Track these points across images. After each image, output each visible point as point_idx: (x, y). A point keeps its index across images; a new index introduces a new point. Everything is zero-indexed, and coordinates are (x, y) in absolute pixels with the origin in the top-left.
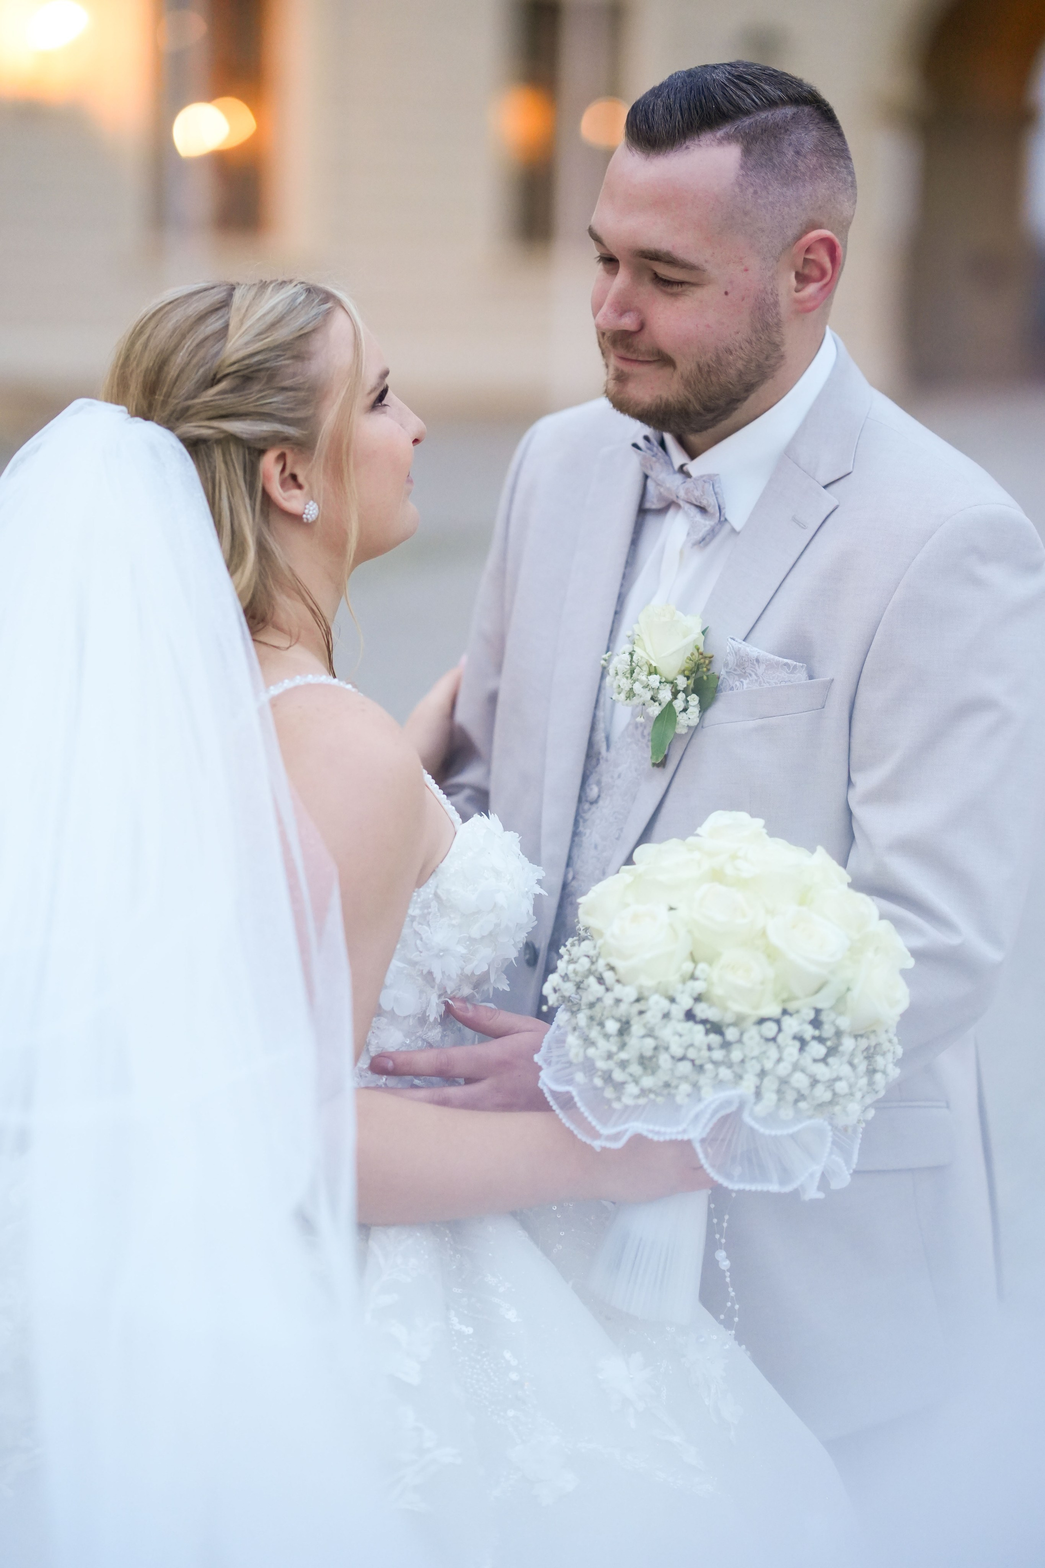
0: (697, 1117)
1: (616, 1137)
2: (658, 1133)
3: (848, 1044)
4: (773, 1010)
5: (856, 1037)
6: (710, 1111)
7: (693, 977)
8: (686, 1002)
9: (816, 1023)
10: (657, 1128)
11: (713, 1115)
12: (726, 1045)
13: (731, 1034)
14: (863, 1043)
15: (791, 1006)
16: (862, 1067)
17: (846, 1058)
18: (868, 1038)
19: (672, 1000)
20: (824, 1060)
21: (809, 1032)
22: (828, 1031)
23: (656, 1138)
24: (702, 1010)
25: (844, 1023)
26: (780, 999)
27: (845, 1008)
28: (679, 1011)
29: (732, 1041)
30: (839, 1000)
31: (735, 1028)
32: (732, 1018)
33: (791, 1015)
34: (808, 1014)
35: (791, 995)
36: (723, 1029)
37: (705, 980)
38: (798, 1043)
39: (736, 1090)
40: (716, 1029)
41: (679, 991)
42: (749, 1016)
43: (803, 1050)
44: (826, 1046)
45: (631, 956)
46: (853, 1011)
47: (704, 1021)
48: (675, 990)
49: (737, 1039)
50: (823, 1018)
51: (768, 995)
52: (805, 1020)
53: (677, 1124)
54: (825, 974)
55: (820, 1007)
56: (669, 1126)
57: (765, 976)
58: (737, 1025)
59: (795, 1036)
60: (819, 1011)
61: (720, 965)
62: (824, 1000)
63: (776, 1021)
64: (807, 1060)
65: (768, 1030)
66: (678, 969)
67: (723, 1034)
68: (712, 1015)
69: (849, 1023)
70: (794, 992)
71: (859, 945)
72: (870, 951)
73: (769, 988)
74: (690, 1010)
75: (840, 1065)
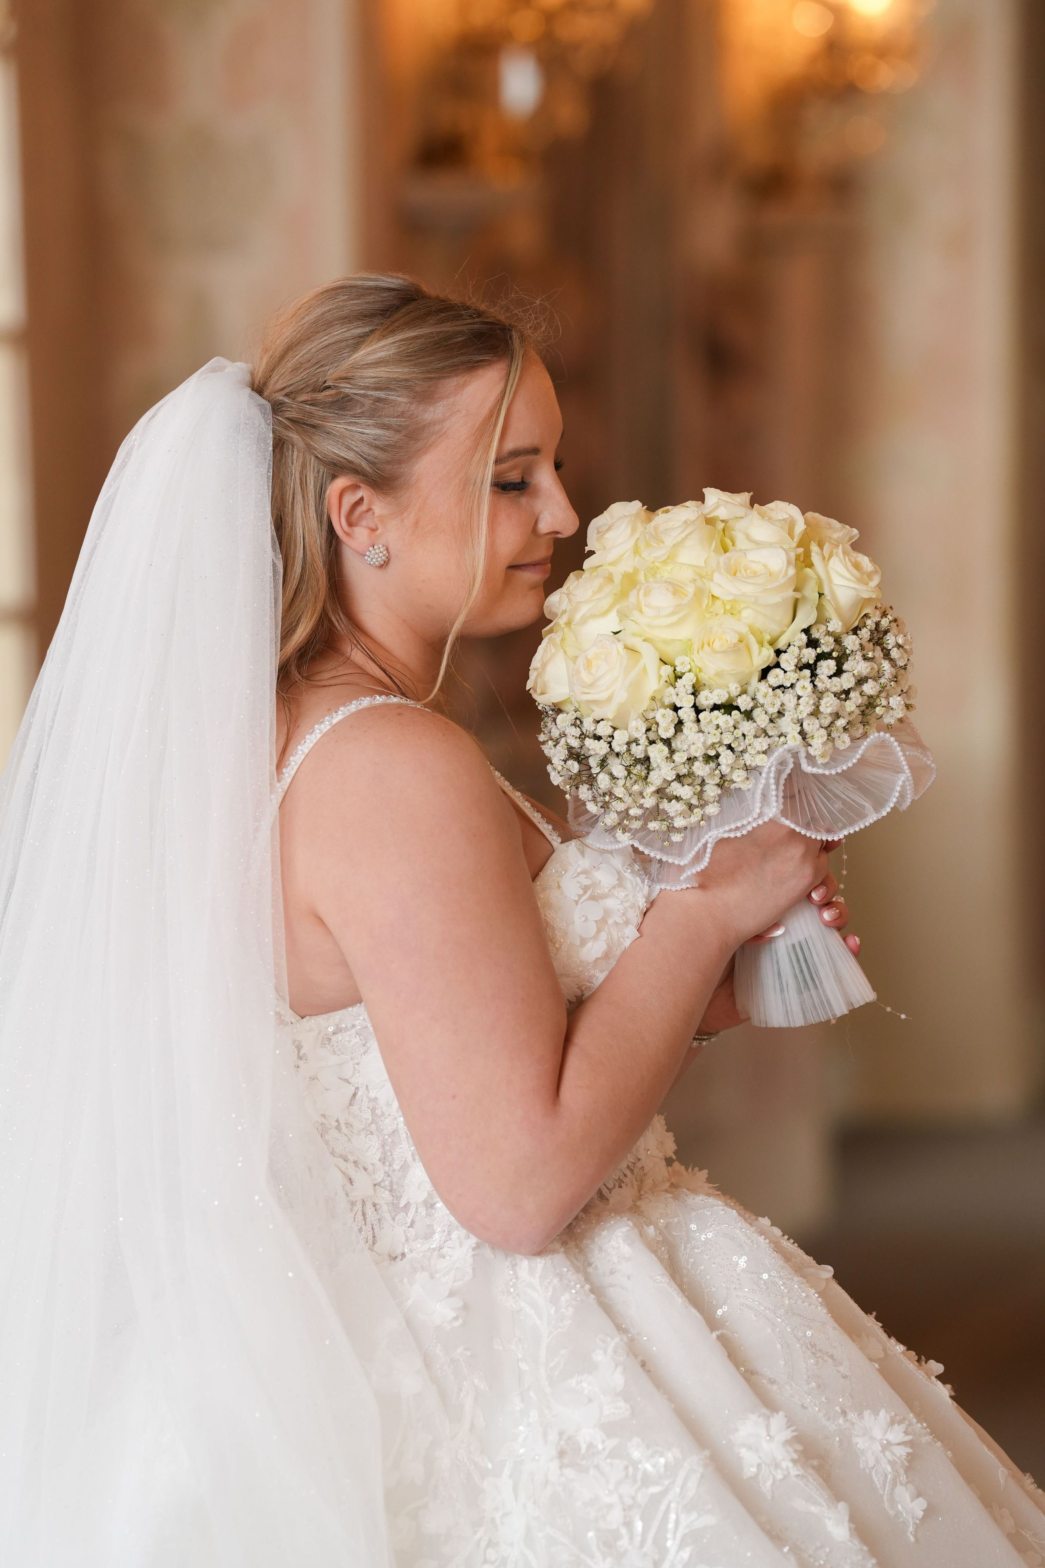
0: (764, 796)
1: (698, 858)
2: (737, 829)
3: (851, 642)
4: (766, 656)
5: (855, 631)
6: (772, 781)
7: (678, 677)
8: (686, 702)
9: (813, 643)
10: (733, 826)
11: (777, 784)
12: (748, 715)
13: (744, 703)
14: (865, 633)
15: (781, 645)
16: (879, 653)
17: (859, 656)
18: (865, 626)
19: (676, 709)
20: (839, 672)
21: (809, 655)
22: (827, 644)
23: (739, 835)
24: (706, 699)
25: (835, 625)
26: (766, 644)
27: (830, 612)
28: (687, 714)
29: (749, 709)
30: (820, 608)
31: (744, 696)
32: (734, 689)
33: (785, 652)
34: (801, 640)
35: (775, 634)
36: (735, 704)
37: (690, 671)
38: (807, 672)
39: (786, 746)
40: (728, 707)
41: (674, 697)
42: (751, 675)
43: (814, 675)
44: (832, 658)
45: (609, 699)
46: (838, 610)
47: (716, 707)
48: (670, 696)
49: (751, 704)
50: (815, 634)
51: (755, 647)
52: (800, 648)
53: (749, 812)
54: (790, 594)
55: (805, 626)
56: (743, 818)
57: (745, 630)
58: (744, 692)
59: (801, 669)
60: (807, 631)
61: (696, 647)
62: (805, 618)
63: (778, 665)
64: (823, 681)
65: (775, 677)
66: (660, 677)
67: (737, 708)
68: (719, 697)
69: (840, 624)
70: (775, 629)
71: (801, 550)
72: (814, 548)
73: (753, 640)
74: (695, 706)
75: (856, 666)
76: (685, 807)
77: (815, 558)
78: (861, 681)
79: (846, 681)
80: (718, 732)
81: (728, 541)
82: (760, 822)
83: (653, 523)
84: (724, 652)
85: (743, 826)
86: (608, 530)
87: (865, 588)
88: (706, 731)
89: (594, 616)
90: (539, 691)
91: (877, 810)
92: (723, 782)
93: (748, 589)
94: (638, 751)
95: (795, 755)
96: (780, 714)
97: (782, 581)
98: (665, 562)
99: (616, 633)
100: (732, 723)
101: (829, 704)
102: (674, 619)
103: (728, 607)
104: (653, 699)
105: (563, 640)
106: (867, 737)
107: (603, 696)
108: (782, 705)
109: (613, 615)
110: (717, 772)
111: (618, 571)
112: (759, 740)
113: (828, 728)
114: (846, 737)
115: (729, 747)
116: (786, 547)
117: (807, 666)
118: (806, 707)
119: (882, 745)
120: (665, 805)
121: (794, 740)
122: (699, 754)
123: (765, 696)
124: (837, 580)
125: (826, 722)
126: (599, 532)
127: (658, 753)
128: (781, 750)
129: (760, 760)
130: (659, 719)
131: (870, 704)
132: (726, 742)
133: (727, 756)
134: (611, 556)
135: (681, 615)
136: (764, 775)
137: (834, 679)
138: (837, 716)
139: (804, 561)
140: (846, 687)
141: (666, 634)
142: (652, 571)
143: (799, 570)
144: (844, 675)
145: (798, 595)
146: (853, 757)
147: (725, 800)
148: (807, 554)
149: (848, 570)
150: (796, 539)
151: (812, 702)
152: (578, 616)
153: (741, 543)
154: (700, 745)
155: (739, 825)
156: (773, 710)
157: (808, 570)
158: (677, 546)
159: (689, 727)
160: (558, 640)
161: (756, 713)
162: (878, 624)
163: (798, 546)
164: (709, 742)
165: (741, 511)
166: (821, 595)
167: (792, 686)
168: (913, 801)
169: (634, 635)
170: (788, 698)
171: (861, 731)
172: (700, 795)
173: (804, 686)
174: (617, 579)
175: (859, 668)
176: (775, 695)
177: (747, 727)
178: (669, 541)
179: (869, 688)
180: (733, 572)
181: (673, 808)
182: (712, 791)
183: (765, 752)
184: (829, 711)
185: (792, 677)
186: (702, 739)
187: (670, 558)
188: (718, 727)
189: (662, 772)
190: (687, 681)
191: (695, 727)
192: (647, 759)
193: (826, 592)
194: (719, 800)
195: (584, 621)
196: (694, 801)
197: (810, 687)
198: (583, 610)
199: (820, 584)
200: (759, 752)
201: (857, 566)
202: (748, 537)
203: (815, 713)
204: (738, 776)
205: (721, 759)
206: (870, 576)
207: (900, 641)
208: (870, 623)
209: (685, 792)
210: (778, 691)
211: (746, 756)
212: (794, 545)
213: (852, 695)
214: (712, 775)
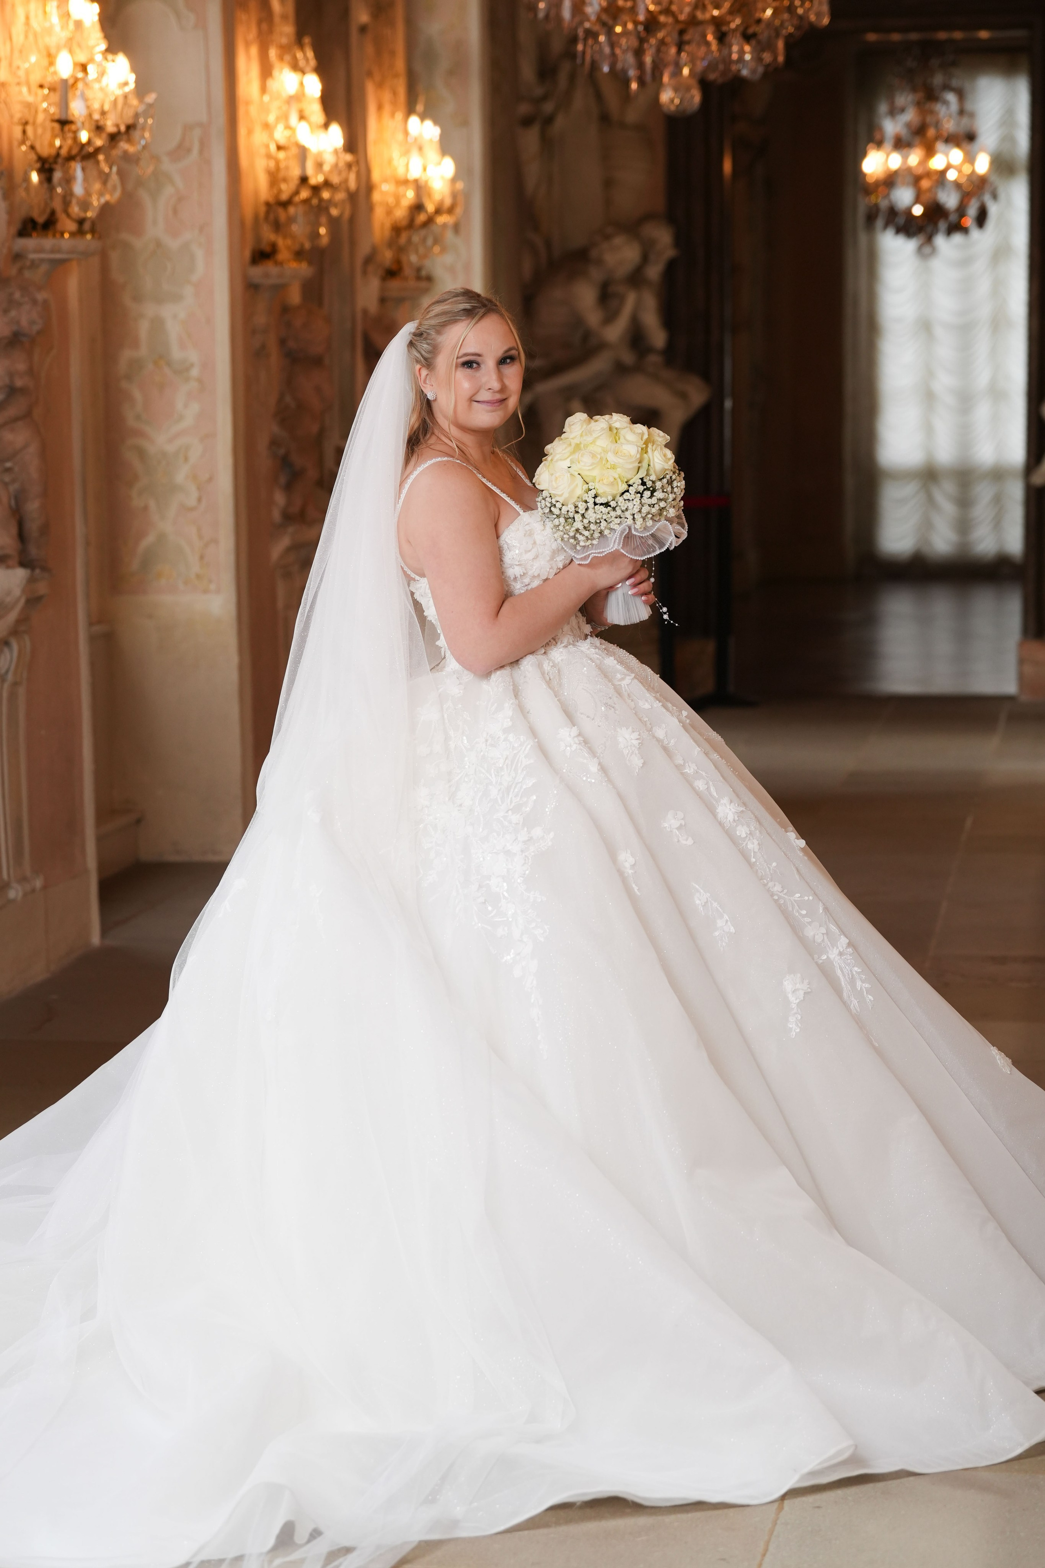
0: (616, 540)
3: (658, 485)
4: (625, 487)
5: (661, 480)
6: (620, 535)
7: (590, 490)
8: (591, 501)
9: (643, 484)
11: (622, 536)
12: (614, 509)
13: (613, 504)
14: (665, 481)
15: (631, 483)
16: (669, 489)
17: (661, 490)
18: (666, 478)
19: (586, 502)
21: (641, 488)
22: (649, 484)
24: (599, 500)
25: (653, 478)
26: (624, 482)
27: (652, 472)
28: (591, 505)
29: (615, 506)
30: (648, 470)
31: (613, 501)
32: (610, 498)
33: (632, 486)
34: (639, 482)
35: (629, 479)
36: (609, 504)
37: (594, 489)
38: (639, 495)
39: (626, 524)
40: (607, 505)
41: (587, 498)
42: (617, 494)
43: (642, 497)
44: (650, 490)
45: (561, 495)
46: (655, 471)
47: (602, 504)
48: (585, 497)
49: (616, 505)
50: (645, 480)
51: (620, 483)
52: (638, 485)
53: (609, 546)
54: (637, 465)
55: (641, 477)
56: (606, 548)
57: (617, 476)
58: (614, 500)
59: (637, 493)
60: (642, 479)
61: (597, 481)
62: (642, 474)
63: (628, 491)
64: (645, 500)
65: (626, 496)
66: (582, 489)
67: (610, 506)
68: (604, 500)
69: (655, 477)
70: (629, 477)
71: (645, 446)
72: (650, 446)
73: (619, 480)
74: (595, 502)
75: (659, 494)
76: (585, 538)
77: (649, 450)
78: (660, 500)
79: (654, 500)
80: (601, 514)
81: (617, 438)
82: (612, 550)
83: (590, 426)
84: (607, 485)
85: (605, 551)
86: (573, 425)
87: (666, 465)
88: (597, 512)
89: (561, 460)
90: (537, 483)
91: (660, 549)
92: (601, 533)
93: (621, 461)
94: (571, 515)
95: (630, 528)
96: (627, 510)
97: (634, 459)
98: (591, 443)
99: (569, 467)
100: (607, 511)
101: (645, 509)
102: (591, 468)
103: (612, 466)
104: (579, 498)
105: (549, 465)
106: (660, 522)
107: (560, 493)
108: (628, 507)
109: (568, 460)
110: (599, 528)
111: (574, 442)
112: (617, 519)
113: (644, 519)
114: (651, 522)
115: (605, 520)
116: (638, 444)
117: (639, 493)
118: (636, 510)
119: (665, 526)
120: (578, 535)
121: (630, 521)
122: (593, 521)
123: (621, 502)
124: (656, 460)
125: (643, 515)
126: (569, 425)
127: (578, 517)
128: (624, 525)
129: (616, 527)
130: (579, 506)
131: (662, 510)
132: (604, 518)
133: (604, 524)
134: (572, 436)
135: (594, 466)
136: (616, 533)
137: (649, 499)
138: (648, 513)
139: (644, 450)
140: (653, 503)
141: (588, 473)
142: (586, 446)
143: (641, 455)
144: (654, 498)
145: (640, 465)
146: (652, 530)
147: (601, 538)
148: (647, 447)
149: (661, 456)
150: (643, 441)
151: (639, 508)
152: (555, 459)
153: (622, 440)
154: (594, 518)
155: (604, 550)
156: (624, 508)
157: (645, 455)
158: (598, 437)
159: (591, 511)
160: (548, 465)
161: (617, 508)
162: (671, 477)
163: (644, 444)
164: (598, 517)
165: (625, 425)
166: (649, 465)
167: (633, 500)
168: (675, 547)
169: (575, 471)
170: (630, 505)
171: (658, 518)
172: (592, 535)
173: (637, 501)
174: (573, 445)
175: (660, 496)
176: (625, 503)
177: (613, 514)
178: (595, 435)
179: (662, 504)
180: (616, 453)
181: (580, 538)
182: (597, 535)
183: (618, 524)
184: (645, 512)
185: (633, 496)
186: (595, 516)
187: (594, 442)
188: (602, 512)
189: (578, 525)
190: (592, 493)
191: (593, 511)
192: (574, 518)
193: (651, 464)
194: (599, 538)
195: (557, 461)
196: (589, 537)
197: (639, 501)
198: (557, 457)
199: (649, 461)
200: (616, 524)
201: (665, 455)
202: (625, 439)
203: (640, 511)
204: (606, 532)
205: (601, 524)
206: (669, 459)
207: (679, 485)
208: (668, 477)
209: (586, 533)
210: (627, 501)
211: (611, 524)
212: (642, 444)
213: (655, 506)
214: (597, 529)
